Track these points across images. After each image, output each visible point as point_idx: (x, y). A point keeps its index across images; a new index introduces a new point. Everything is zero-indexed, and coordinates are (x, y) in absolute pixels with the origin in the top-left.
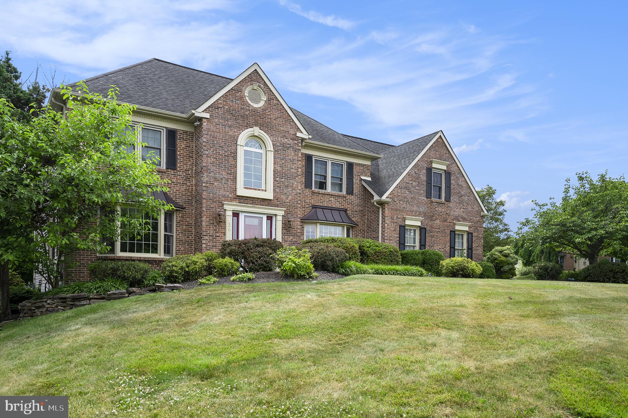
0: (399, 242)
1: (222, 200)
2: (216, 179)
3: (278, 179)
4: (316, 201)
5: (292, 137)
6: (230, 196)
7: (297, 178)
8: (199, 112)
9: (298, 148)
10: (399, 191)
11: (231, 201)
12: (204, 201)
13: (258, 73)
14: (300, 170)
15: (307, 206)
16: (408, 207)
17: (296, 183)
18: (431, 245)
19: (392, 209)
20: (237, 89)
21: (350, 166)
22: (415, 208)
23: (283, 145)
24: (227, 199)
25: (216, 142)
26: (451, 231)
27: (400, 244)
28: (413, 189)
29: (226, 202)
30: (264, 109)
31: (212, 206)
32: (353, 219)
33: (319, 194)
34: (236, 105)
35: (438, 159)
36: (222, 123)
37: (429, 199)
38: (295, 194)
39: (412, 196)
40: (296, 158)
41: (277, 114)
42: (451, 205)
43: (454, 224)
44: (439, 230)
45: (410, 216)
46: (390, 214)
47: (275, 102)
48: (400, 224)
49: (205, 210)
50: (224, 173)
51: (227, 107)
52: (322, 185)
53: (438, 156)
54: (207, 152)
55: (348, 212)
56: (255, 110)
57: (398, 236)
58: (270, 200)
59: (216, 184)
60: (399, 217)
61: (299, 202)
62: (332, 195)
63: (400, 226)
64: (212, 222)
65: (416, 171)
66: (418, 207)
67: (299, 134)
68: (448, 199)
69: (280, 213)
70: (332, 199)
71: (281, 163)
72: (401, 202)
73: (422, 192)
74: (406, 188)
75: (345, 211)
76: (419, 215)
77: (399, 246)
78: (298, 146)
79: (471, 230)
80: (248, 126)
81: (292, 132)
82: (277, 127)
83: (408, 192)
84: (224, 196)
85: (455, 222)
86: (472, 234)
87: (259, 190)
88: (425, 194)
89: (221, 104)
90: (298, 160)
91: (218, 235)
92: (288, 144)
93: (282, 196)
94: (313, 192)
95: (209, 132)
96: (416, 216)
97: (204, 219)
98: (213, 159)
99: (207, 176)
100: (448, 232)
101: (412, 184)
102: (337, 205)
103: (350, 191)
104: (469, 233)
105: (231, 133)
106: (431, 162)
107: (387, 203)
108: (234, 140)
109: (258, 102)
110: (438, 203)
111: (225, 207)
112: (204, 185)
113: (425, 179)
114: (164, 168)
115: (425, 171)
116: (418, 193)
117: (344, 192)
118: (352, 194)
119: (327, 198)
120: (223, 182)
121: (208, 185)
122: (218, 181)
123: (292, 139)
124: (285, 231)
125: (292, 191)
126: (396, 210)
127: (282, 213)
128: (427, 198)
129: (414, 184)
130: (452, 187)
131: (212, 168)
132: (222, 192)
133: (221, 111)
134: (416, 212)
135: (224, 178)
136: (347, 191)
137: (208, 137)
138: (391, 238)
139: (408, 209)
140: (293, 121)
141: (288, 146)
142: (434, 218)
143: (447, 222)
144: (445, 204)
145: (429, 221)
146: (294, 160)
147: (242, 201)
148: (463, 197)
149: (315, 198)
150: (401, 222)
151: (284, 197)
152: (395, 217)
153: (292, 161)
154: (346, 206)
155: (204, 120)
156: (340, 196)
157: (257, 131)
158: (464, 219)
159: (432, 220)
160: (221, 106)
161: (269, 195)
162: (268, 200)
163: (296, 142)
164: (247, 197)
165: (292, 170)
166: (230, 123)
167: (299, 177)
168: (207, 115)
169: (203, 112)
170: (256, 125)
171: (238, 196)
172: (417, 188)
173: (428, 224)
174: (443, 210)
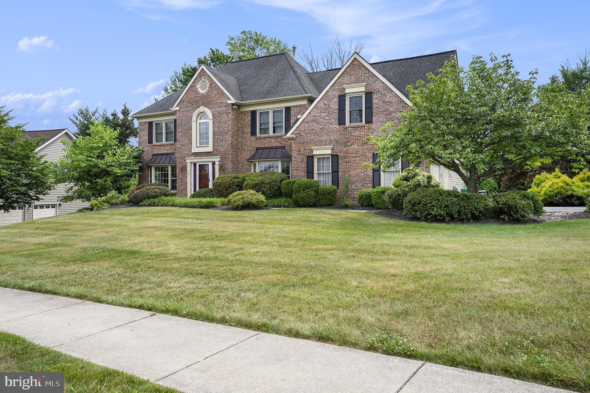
0: (307, 171)
1: (186, 157)
2: (183, 145)
3: (216, 137)
4: (260, 144)
5: (225, 105)
7: (228, 133)
9: (229, 111)
10: (306, 125)
13: (204, 70)
14: (230, 127)
15: (253, 149)
17: (228, 137)
18: (346, 170)
19: (299, 143)
21: (288, 109)
22: (325, 138)
23: (219, 112)
27: (308, 173)
28: (321, 121)
29: (188, 158)
30: (207, 93)
31: (181, 161)
33: (262, 138)
34: (192, 96)
35: (353, 83)
36: (185, 110)
37: (343, 126)
38: (227, 145)
39: (321, 127)
40: (228, 119)
41: (215, 92)
42: (373, 126)
44: (356, 155)
45: (319, 146)
46: (297, 147)
48: (308, 155)
49: (178, 164)
51: (188, 99)
53: (354, 80)
54: (178, 130)
55: (287, 149)
56: (203, 95)
57: (306, 166)
58: (212, 152)
59: (183, 148)
60: (306, 148)
63: (308, 157)
65: (325, 102)
66: (329, 136)
67: (229, 102)
68: (369, 121)
69: (217, 160)
71: (218, 125)
72: (309, 135)
73: (333, 120)
74: (314, 121)
75: (284, 148)
76: (330, 144)
77: (307, 174)
78: (229, 110)
80: (198, 107)
81: (225, 101)
82: (216, 102)
83: (316, 125)
84: (187, 154)
88: (337, 122)
89: (184, 98)
90: (229, 121)
91: (184, 178)
92: (222, 111)
93: (219, 148)
94: (258, 138)
95: (179, 118)
96: (326, 145)
97: (177, 169)
98: (181, 134)
99: (179, 144)
100: (371, 155)
101: (320, 116)
102: (277, 144)
105: (189, 115)
106: (344, 89)
107: (293, 139)
108: (190, 119)
109: (204, 89)
110: (354, 127)
111: (187, 161)
113: (337, 107)
114: (173, 142)
115: (336, 100)
116: (328, 123)
117: (283, 133)
119: (268, 140)
121: (179, 149)
122: (184, 146)
123: (225, 107)
125: (225, 143)
126: (303, 143)
127: (219, 159)
128: (340, 125)
129: (323, 115)
130: (374, 106)
131: (181, 139)
132: (186, 152)
133: (185, 103)
134: (326, 141)
135: (187, 143)
136: (285, 131)
137: (179, 120)
138: (298, 169)
139: (316, 140)
140: (225, 94)
141: (222, 112)
142: (349, 144)
143: (369, 145)
144: (364, 127)
145: (343, 147)
146: (226, 121)
148: (393, 114)
149: (259, 142)
150: (309, 153)
151: (220, 148)
152: (302, 149)
153: (225, 122)
154: (285, 144)
155: (177, 112)
157: (202, 109)
159: (347, 146)
160: (185, 100)
161: (210, 149)
162: (210, 152)
163: (227, 108)
164: (199, 153)
165: (225, 129)
166: (189, 109)
167: (230, 132)
168: (178, 108)
169: (176, 107)
170: (203, 105)
171: (193, 153)
172: (327, 118)
173: (340, 150)
174: (363, 133)
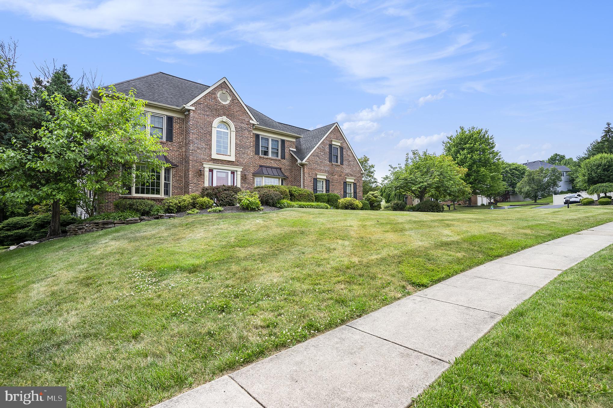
1: (202, 161)
2: (198, 148)
3: (238, 149)
4: (262, 163)
6: (207, 158)
7: (250, 148)
8: (188, 106)
9: (250, 130)
10: (313, 157)
11: (208, 162)
12: (191, 162)
13: (226, 83)
14: (252, 143)
15: (257, 166)
16: (319, 168)
17: (249, 152)
18: (333, 190)
19: (309, 168)
20: (213, 93)
21: (283, 141)
22: (322, 168)
23: (241, 127)
24: (205, 160)
25: (198, 125)
26: (344, 182)
27: (314, 189)
28: (321, 157)
29: (205, 163)
30: (229, 106)
31: (196, 165)
32: (285, 174)
33: (264, 158)
34: (212, 102)
35: (335, 139)
36: (202, 113)
38: (249, 158)
39: (321, 161)
41: (238, 109)
42: (344, 166)
43: (346, 178)
44: (337, 182)
45: (320, 172)
46: (307, 171)
47: (236, 101)
49: (191, 167)
50: (203, 144)
51: (206, 103)
52: (266, 153)
53: (335, 137)
54: (192, 131)
55: (282, 170)
56: (224, 106)
57: (313, 185)
58: (233, 162)
59: (198, 151)
60: (313, 173)
61: (251, 163)
62: (272, 159)
63: (314, 179)
64: (195, 175)
65: (323, 146)
66: (324, 167)
67: (251, 121)
68: (342, 163)
69: (239, 170)
70: (272, 162)
71: (240, 139)
72: (314, 164)
73: (326, 158)
74: (317, 156)
75: (280, 169)
76: (325, 172)
77: (314, 191)
79: (356, 182)
80: (219, 115)
81: (247, 120)
82: (237, 117)
83: (318, 158)
84: (203, 159)
85: (346, 177)
86: (356, 184)
87: (226, 155)
88: (328, 159)
89: (202, 101)
90: (250, 137)
91: (199, 183)
92: (245, 127)
93: (241, 159)
94: (260, 157)
95: (194, 119)
96: (323, 173)
97: (190, 173)
98: (196, 136)
99: (193, 146)
100: (343, 183)
101: (320, 153)
102: (276, 166)
103: (283, 157)
104: (354, 184)
105: (208, 120)
106: (332, 141)
107: (306, 165)
108: (211, 124)
109: (225, 101)
110: (336, 165)
111: (204, 165)
112: (190, 151)
113: (328, 151)
114: (165, 140)
115: (328, 146)
116: (324, 159)
117: (279, 158)
118: (284, 159)
119: (269, 161)
120: (203, 150)
121: (193, 152)
122: (200, 149)
123: (247, 124)
124: (242, 181)
125: (247, 156)
126: (311, 169)
127: (241, 170)
128: (330, 162)
129: (322, 153)
130: (344, 156)
131: (196, 141)
132: (202, 156)
133: (202, 106)
134: (323, 170)
135: (204, 147)
136: (281, 157)
137: (194, 121)
138: (308, 186)
139: (318, 169)
140: (248, 114)
142: (334, 174)
143: (342, 177)
144: (340, 166)
145: (331, 176)
146: (248, 137)
147: (215, 162)
148: (351, 162)
149: (262, 161)
150: (314, 176)
152: (311, 173)
153: (247, 138)
154: (281, 166)
155: (191, 111)
156: (277, 160)
157: (225, 118)
158: (352, 175)
159: (333, 176)
160: (202, 103)
161: (233, 158)
162: (232, 161)
163: (249, 126)
164: (218, 160)
165: (247, 143)
166: (208, 113)
167: (252, 147)
168: (193, 108)
169: (191, 106)
170: (224, 115)
171: (212, 159)
172: (323, 156)
173: (330, 178)
174: (339, 169)
